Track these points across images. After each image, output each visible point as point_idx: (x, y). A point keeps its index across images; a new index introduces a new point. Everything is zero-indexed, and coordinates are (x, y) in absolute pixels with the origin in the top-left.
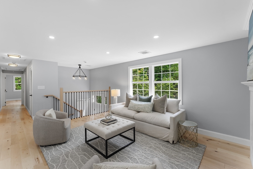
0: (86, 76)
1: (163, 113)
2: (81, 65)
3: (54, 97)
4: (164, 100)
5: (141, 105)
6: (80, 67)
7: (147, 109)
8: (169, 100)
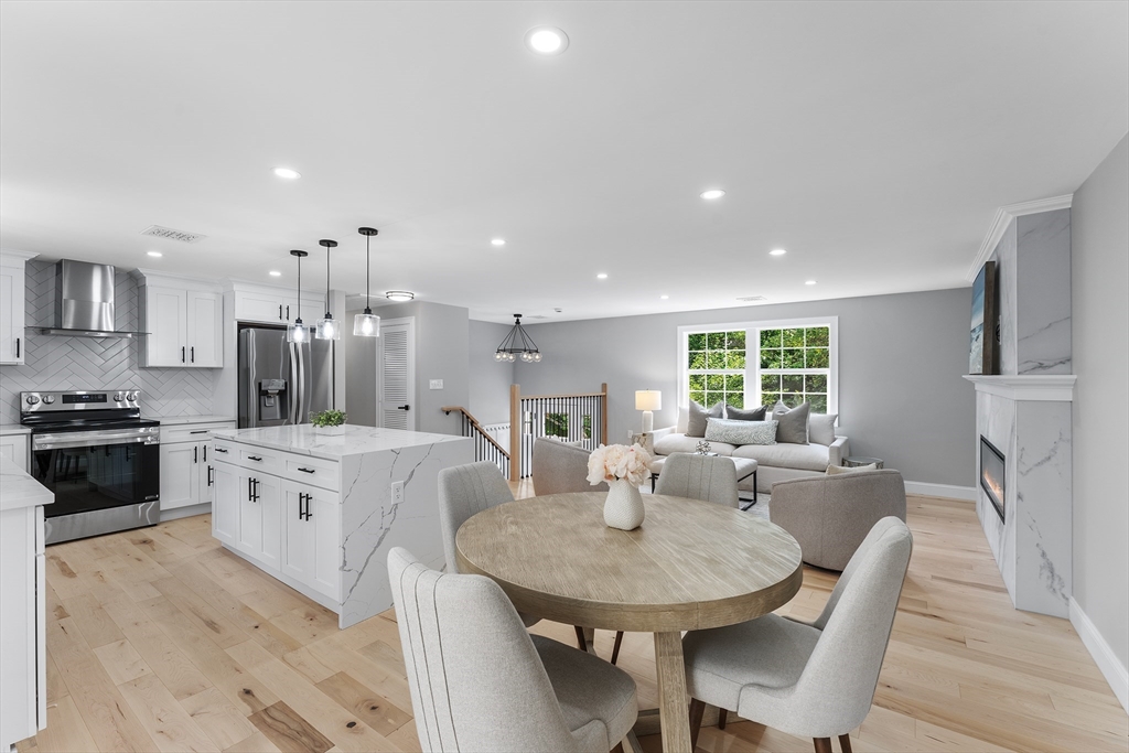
0: (537, 351)
1: (804, 443)
2: (520, 316)
3: (463, 413)
4: (803, 415)
5: (746, 428)
6: (518, 322)
7: (763, 437)
8: (813, 416)
